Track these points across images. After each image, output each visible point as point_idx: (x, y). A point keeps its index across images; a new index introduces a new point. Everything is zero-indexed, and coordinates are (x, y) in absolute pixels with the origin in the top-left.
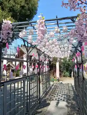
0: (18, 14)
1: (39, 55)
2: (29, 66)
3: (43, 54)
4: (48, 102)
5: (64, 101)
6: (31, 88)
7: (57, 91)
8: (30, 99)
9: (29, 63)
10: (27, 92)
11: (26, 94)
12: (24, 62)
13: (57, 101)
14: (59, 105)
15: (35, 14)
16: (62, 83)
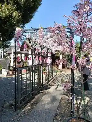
0: (23, 6)
1: (42, 49)
2: (33, 58)
3: (46, 48)
4: (49, 87)
5: (62, 86)
6: (35, 79)
7: (59, 80)
8: (34, 85)
9: (33, 56)
10: (33, 80)
11: (32, 82)
12: (29, 55)
13: (56, 86)
14: (58, 89)
15: (40, 5)
16: (64, 74)
